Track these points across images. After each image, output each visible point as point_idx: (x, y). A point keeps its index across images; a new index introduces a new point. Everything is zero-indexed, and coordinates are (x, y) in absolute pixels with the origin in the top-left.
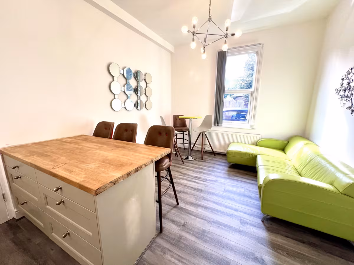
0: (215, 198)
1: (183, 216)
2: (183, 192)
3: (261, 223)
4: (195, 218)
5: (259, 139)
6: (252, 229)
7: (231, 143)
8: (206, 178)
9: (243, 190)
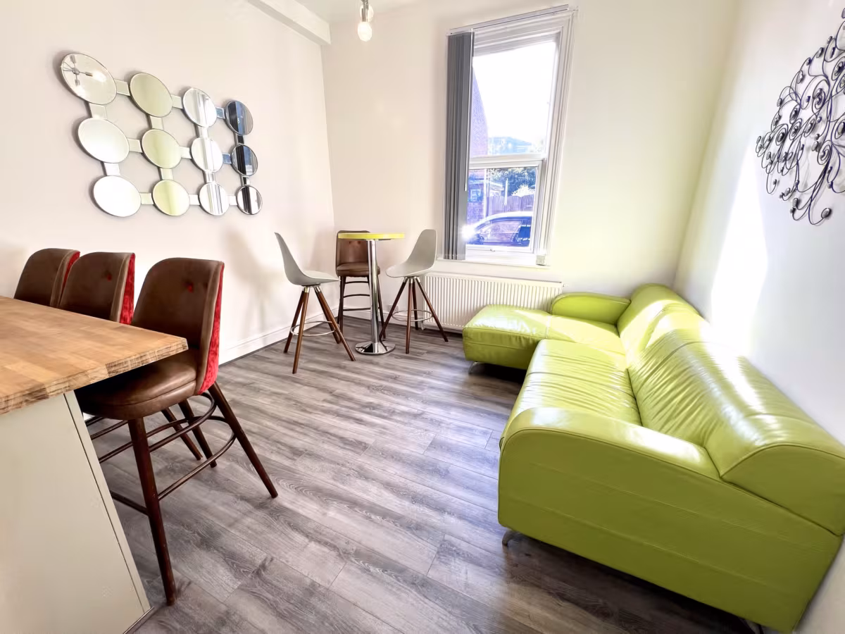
1: (271, 537)
2: (310, 454)
3: (501, 547)
5: (557, 294)
6: (466, 572)
7: (484, 307)
8: (394, 406)
9: (483, 442)
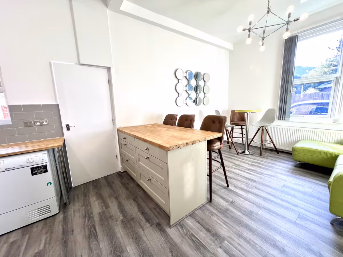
0: (269, 190)
1: (232, 196)
2: (235, 179)
3: (330, 224)
4: (244, 200)
6: (314, 226)
9: (311, 190)
